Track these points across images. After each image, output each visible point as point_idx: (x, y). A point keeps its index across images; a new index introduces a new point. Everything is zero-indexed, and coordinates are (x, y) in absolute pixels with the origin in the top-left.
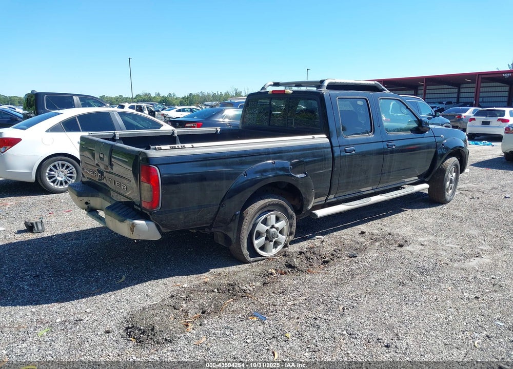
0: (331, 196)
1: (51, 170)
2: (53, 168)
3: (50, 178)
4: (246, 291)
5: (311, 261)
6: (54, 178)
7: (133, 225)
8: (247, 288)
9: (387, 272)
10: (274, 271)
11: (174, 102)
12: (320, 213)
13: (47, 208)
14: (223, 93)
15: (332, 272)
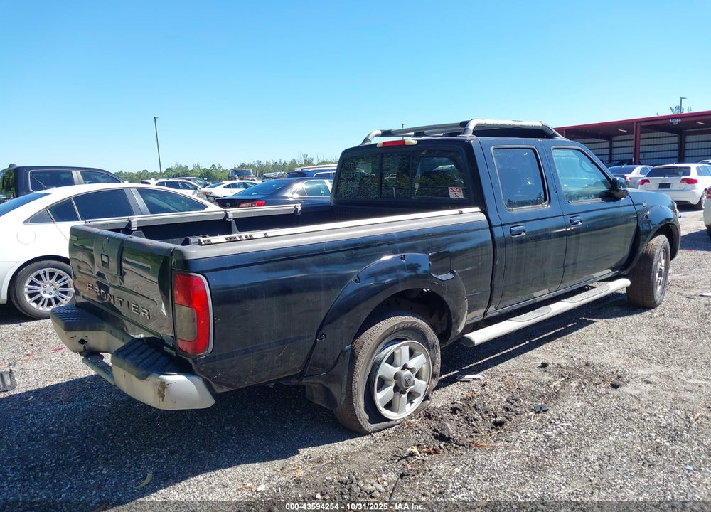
0: (492, 308)
1: (32, 283)
2: (35, 280)
3: (31, 295)
4: (373, 494)
5: (475, 424)
6: (38, 296)
7: (164, 385)
8: (374, 488)
9: (611, 438)
10: (415, 450)
11: (220, 176)
12: (478, 337)
13: (25, 346)
14: (288, 162)
15: (517, 445)
